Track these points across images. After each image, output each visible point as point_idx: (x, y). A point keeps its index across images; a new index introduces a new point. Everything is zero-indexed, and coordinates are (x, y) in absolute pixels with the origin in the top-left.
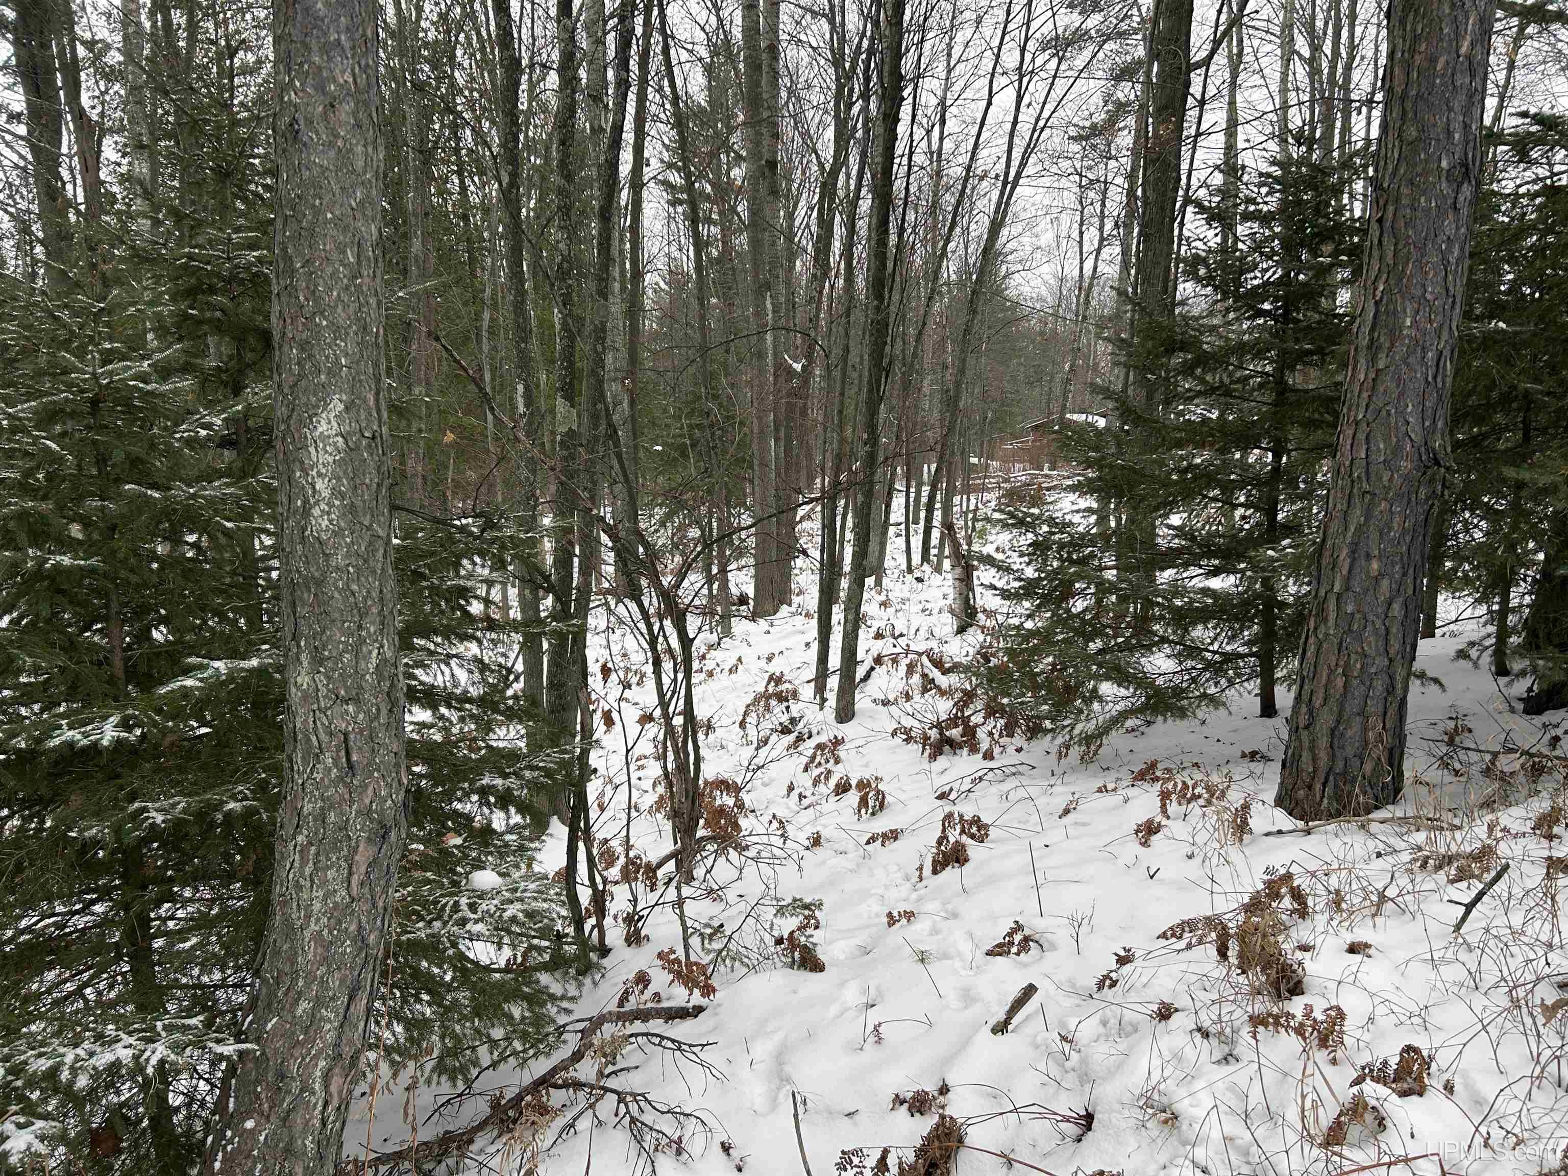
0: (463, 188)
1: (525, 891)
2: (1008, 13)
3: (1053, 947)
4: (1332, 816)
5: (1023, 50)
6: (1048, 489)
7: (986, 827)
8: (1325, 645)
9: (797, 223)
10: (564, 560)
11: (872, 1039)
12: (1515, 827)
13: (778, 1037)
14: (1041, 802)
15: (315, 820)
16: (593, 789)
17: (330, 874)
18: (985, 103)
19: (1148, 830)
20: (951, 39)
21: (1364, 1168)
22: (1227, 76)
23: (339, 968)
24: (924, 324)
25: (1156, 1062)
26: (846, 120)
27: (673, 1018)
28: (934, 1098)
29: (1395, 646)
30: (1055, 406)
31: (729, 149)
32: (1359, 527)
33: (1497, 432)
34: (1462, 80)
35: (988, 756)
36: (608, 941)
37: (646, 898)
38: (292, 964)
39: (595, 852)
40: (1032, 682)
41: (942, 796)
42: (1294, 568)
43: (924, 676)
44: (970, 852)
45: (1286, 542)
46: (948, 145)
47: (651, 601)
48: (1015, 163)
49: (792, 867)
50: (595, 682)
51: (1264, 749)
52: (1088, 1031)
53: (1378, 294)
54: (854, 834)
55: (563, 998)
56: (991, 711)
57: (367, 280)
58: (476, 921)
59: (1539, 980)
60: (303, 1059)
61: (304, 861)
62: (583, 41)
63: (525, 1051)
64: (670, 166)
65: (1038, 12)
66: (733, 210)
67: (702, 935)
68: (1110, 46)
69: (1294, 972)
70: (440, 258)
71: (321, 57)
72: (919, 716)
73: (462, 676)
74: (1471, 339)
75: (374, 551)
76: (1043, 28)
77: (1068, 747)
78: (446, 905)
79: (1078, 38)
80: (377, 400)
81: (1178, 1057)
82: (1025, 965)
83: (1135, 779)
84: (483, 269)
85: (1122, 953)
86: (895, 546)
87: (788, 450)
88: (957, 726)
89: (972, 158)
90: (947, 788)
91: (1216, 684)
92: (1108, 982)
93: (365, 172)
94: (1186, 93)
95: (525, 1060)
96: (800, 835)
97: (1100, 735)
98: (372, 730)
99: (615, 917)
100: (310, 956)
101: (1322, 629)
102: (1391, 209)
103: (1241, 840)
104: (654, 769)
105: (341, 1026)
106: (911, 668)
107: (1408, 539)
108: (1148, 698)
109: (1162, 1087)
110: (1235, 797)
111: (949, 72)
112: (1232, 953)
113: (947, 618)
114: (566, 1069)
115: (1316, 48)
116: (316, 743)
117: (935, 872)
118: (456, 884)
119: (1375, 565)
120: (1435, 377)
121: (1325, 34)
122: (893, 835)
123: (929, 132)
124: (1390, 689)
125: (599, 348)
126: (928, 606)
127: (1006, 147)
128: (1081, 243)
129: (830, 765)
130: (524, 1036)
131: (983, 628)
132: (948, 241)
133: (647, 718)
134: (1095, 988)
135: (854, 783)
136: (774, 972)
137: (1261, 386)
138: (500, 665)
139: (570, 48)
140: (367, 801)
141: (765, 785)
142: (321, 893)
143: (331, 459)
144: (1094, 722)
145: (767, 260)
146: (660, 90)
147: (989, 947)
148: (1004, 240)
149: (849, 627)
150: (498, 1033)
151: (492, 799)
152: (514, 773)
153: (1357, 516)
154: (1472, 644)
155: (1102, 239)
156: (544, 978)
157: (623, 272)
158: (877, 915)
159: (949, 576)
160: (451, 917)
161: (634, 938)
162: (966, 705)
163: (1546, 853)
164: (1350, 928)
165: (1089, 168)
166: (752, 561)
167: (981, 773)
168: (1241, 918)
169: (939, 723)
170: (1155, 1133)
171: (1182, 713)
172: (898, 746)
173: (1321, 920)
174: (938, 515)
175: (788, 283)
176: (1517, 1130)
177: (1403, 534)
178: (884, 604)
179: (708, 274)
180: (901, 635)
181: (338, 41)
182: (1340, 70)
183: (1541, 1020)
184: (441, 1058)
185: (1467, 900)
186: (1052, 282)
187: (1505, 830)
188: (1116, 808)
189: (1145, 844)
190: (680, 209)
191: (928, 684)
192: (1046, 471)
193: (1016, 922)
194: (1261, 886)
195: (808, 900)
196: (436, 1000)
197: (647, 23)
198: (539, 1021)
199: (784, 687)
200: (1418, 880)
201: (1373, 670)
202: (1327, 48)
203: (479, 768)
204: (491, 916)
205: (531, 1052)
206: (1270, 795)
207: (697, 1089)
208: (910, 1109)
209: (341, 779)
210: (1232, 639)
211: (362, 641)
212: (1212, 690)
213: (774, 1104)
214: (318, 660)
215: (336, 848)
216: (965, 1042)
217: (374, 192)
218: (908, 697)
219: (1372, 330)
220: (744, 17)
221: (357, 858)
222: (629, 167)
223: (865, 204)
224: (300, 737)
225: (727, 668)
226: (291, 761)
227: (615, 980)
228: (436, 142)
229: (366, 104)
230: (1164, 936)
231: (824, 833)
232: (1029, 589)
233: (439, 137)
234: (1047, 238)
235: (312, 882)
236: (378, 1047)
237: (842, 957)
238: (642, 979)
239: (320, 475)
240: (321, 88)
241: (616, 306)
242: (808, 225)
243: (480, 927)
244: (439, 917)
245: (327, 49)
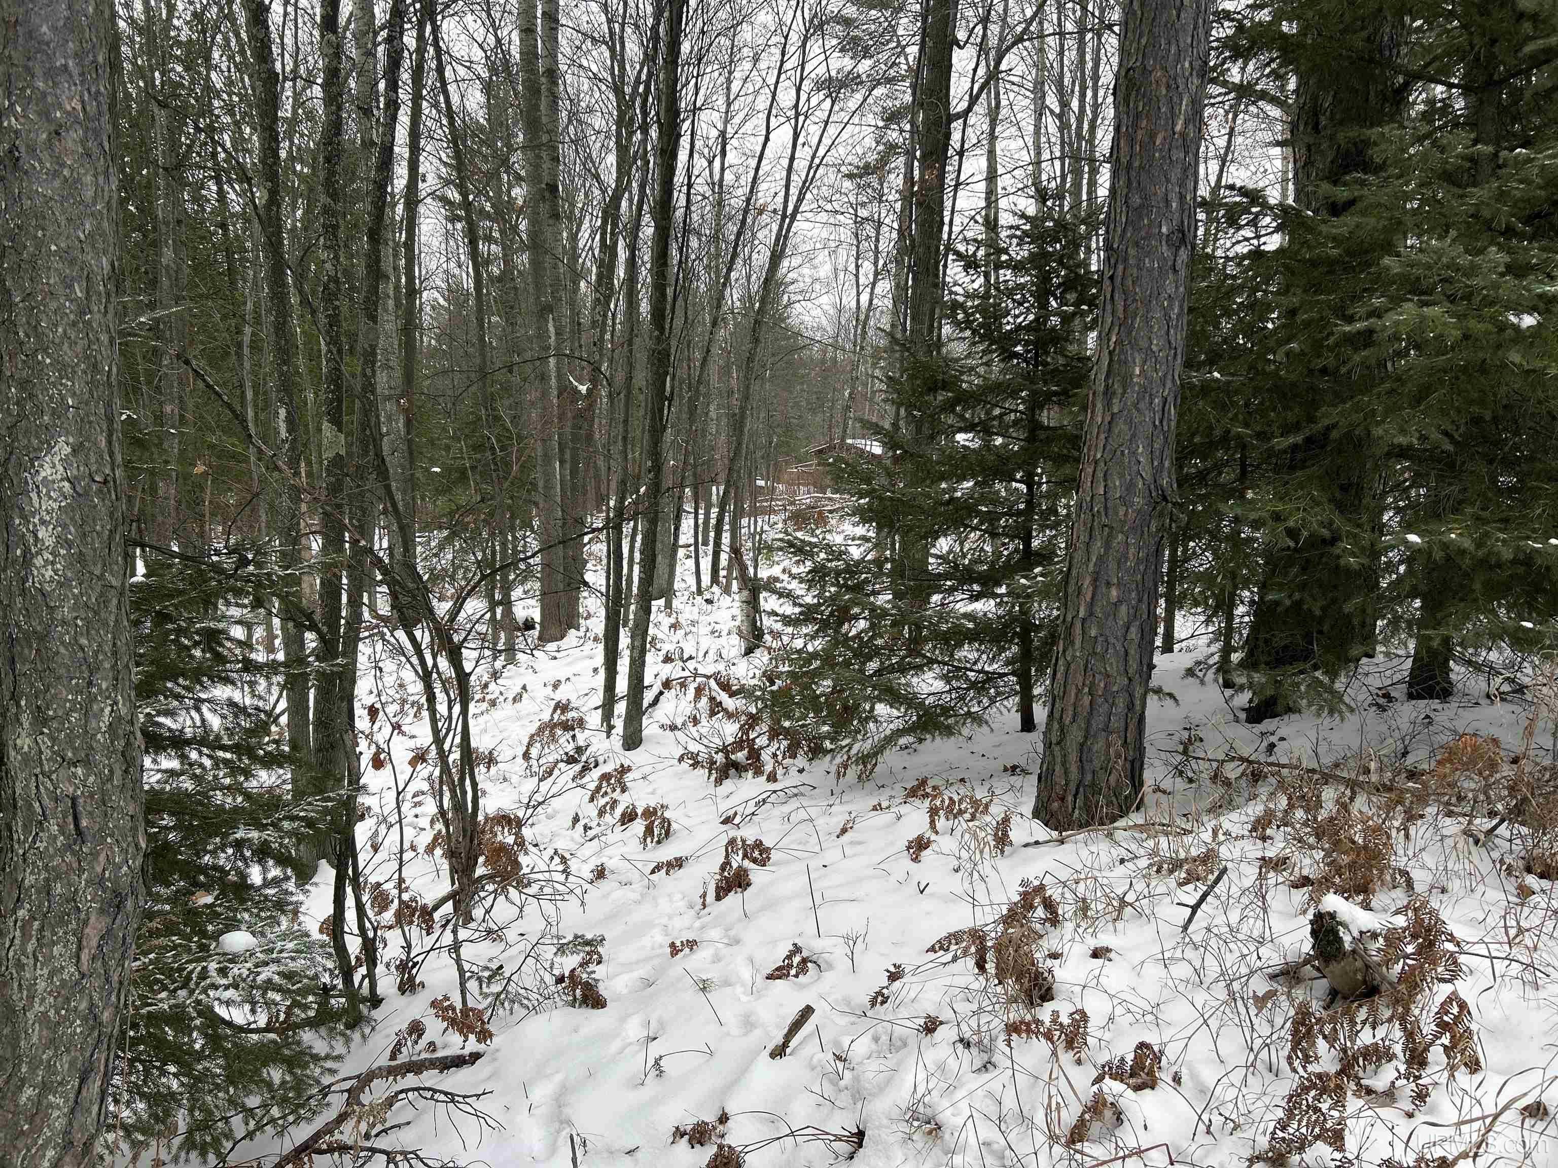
0: (221, 193)
1: (281, 951)
2: (783, 54)
3: (830, 967)
4: (1082, 826)
5: (798, 90)
6: (831, 512)
7: (768, 850)
8: (1073, 666)
9: (581, 245)
10: (331, 591)
11: (654, 1073)
12: (1236, 830)
13: (559, 1078)
14: (820, 822)
15: (38, 892)
16: (362, 832)
17: (56, 950)
18: (762, 139)
19: (919, 846)
20: (730, 73)
21: (1105, 1162)
22: (985, 127)
23: (68, 1050)
24: (708, 351)
25: (922, 1076)
26: (627, 148)
27: (448, 1068)
28: (714, 1128)
29: (1133, 666)
30: (837, 431)
31: (509, 169)
32: (1100, 558)
33: (1218, 467)
34: (1177, 155)
35: (772, 778)
36: (379, 991)
37: (420, 941)
38: (14, 1050)
39: (365, 898)
40: (813, 705)
41: (727, 821)
42: (1045, 593)
43: (712, 699)
44: (752, 876)
45: (1038, 570)
46: (729, 177)
47: (423, 635)
48: (793, 199)
49: (574, 901)
50: (362, 722)
51: (1022, 762)
52: (861, 1048)
53: (1112, 344)
54: (639, 865)
55: (327, 1057)
56: (774, 734)
57: (97, 316)
58: (227, 988)
59: (1252, 973)
60: (29, 1150)
61: (26, 936)
62: (351, 50)
63: (284, 1117)
64: (447, 182)
65: (812, 55)
66: (515, 229)
67: (480, 979)
68: (879, 91)
69: (1045, 979)
70: (195, 268)
71: (45, 82)
72: (705, 742)
73: (215, 722)
74: (1192, 387)
75: (106, 603)
76: (816, 68)
77: (846, 767)
78: (192, 972)
79: (849, 81)
80: (110, 442)
81: (942, 1067)
82: (802, 987)
83: (908, 796)
84: (245, 281)
85: (892, 969)
86: (684, 568)
87: (574, 472)
88: (742, 749)
89: (751, 191)
90: (731, 813)
91: (979, 703)
92: (880, 999)
93: (94, 204)
94: (946, 145)
95: (284, 1128)
96: (582, 869)
97: (875, 754)
98: (103, 793)
99: (388, 965)
100: (35, 1039)
101: (1069, 653)
102: (1120, 267)
103: (1002, 852)
104: (430, 807)
105: (72, 1111)
106: (699, 691)
107: (1142, 568)
108: (919, 717)
109: (927, 1099)
110: (997, 810)
111: (729, 105)
112: (990, 967)
113: (735, 639)
114: (331, 1132)
115: (1065, 105)
116: (39, 810)
117: (718, 898)
118: (203, 948)
119: (1114, 593)
120: (1161, 422)
121: (1073, 91)
122: (678, 863)
123: (710, 163)
124: (1130, 707)
125: (369, 372)
126: (717, 627)
127: (783, 182)
128: (857, 276)
129: (615, 795)
130: (284, 1101)
131: (769, 649)
132: (730, 270)
133: (419, 757)
134: (869, 1005)
135: (639, 811)
136: (555, 1012)
137: (1016, 423)
138: (257, 708)
139: (335, 63)
140: (99, 869)
141: (549, 817)
142: (45, 971)
143: (55, 506)
144: (870, 741)
145: (548, 281)
146: (436, 105)
147: (769, 971)
148: (784, 271)
149: (636, 654)
150: (253, 1101)
151: (248, 854)
152: (273, 824)
153: (1098, 546)
154: (1198, 663)
155: (876, 274)
156: (307, 1036)
157: (397, 287)
158: (661, 946)
159: (737, 597)
160: (197, 984)
161: (408, 986)
162: (752, 727)
163: (1259, 854)
164: (1094, 934)
165: (863, 204)
166: (537, 585)
167: (764, 796)
168: (1000, 928)
169: (725, 747)
170: (919, 1145)
171: (948, 731)
172: (685, 772)
173: (1069, 926)
174: (726, 538)
175: (572, 303)
176: (1233, 1117)
177: (1137, 564)
178: (675, 626)
179: (488, 293)
180: (691, 658)
181: (65, 66)
182: (1086, 126)
183: (1253, 1011)
184: (190, 1132)
185: (1192, 902)
186: (831, 312)
187: (1227, 833)
188: (889, 826)
189: (916, 860)
190: (459, 226)
191: (716, 707)
192: (829, 495)
193: (795, 945)
194: (1017, 898)
195: (589, 936)
196: (186, 1069)
197: (420, 38)
198: (299, 1086)
199: (571, 715)
200: (1153, 884)
201: (1115, 689)
202: (1075, 104)
203: (233, 817)
204: (244, 980)
205: (291, 1118)
206: (1028, 808)
207: (472, 1141)
208: (690, 1141)
209: (68, 847)
210: (992, 661)
211: (92, 699)
212: (975, 709)
213: (553, 1150)
214: (41, 720)
215: (62, 923)
216: (744, 1069)
217: (105, 224)
218: (696, 721)
219: (1108, 376)
220: (521, 40)
221: (87, 931)
222: (404, 182)
223: (648, 231)
224: (20, 803)
225: (511, 697)
226: (10, 830)
227: (388, 1031)
228: (190, 147)
229: (97, 133)
230: (932, 949)
231: (610, 864)
232: (808, 614)
233: (193, 142)
234: (825, 271)
235: (36, 959)
236: (114, 1126)
237: (625, 991)
238: (416, 1029)
239: (43, 522)
240: (45, 114)
241: (389, 323)
242: (591, 248)
243: (230, 993)
244: (185, 986)
245: (51, 74)
